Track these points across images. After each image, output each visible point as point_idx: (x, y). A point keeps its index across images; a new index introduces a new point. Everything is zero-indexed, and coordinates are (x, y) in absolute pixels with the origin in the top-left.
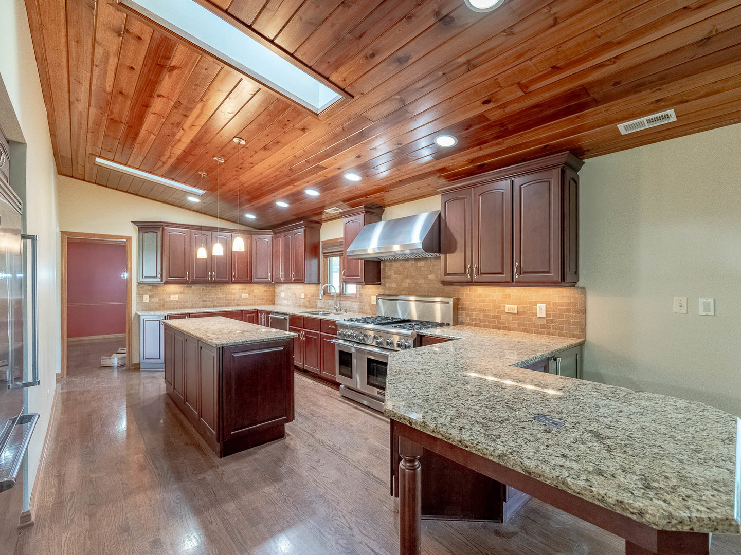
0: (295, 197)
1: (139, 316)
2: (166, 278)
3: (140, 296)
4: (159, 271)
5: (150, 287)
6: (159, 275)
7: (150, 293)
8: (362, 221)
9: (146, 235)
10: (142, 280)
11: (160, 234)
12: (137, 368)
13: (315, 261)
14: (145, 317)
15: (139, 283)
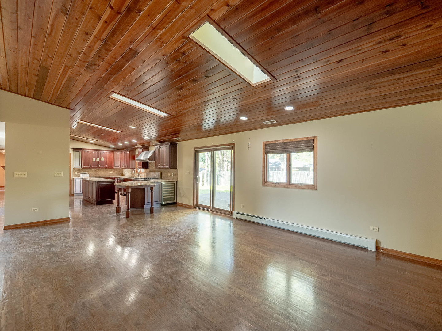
0: (130, 141)
1: (74, 178)
2: (83, 166)
3: (74, 172)
4: (81, 164)
5: (77, 170)
6: (80, 166)
7: (77, 171)
8: (141, 151)
9: (76, 152)
10: (74, 167)
11: (81, 152)
12: (73, 195)
13: (134, 161)
14: (76, 179)
15: (73, 168)
